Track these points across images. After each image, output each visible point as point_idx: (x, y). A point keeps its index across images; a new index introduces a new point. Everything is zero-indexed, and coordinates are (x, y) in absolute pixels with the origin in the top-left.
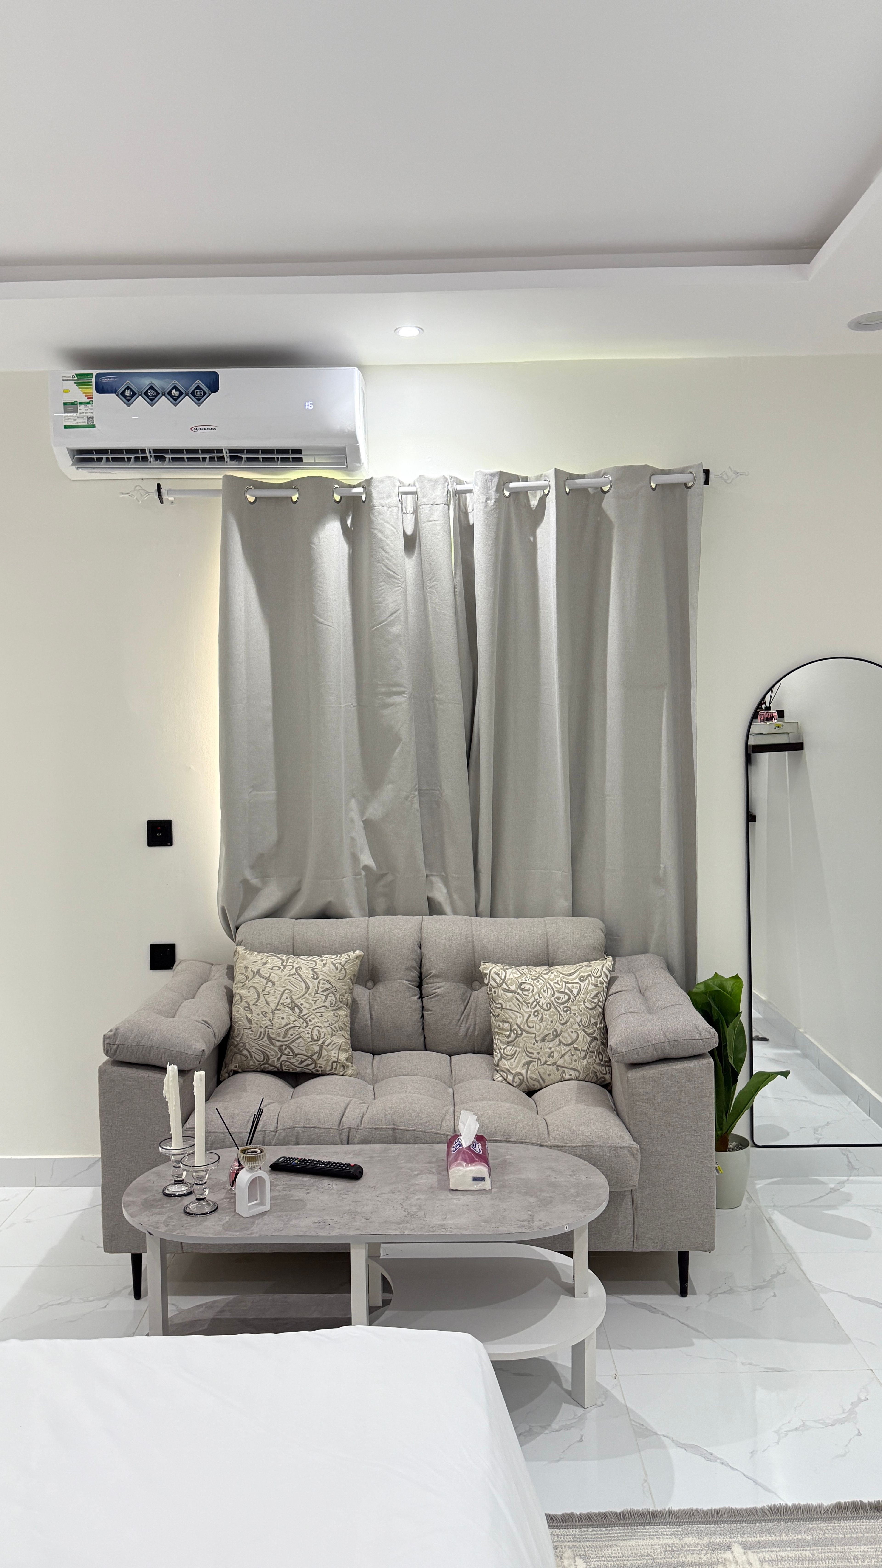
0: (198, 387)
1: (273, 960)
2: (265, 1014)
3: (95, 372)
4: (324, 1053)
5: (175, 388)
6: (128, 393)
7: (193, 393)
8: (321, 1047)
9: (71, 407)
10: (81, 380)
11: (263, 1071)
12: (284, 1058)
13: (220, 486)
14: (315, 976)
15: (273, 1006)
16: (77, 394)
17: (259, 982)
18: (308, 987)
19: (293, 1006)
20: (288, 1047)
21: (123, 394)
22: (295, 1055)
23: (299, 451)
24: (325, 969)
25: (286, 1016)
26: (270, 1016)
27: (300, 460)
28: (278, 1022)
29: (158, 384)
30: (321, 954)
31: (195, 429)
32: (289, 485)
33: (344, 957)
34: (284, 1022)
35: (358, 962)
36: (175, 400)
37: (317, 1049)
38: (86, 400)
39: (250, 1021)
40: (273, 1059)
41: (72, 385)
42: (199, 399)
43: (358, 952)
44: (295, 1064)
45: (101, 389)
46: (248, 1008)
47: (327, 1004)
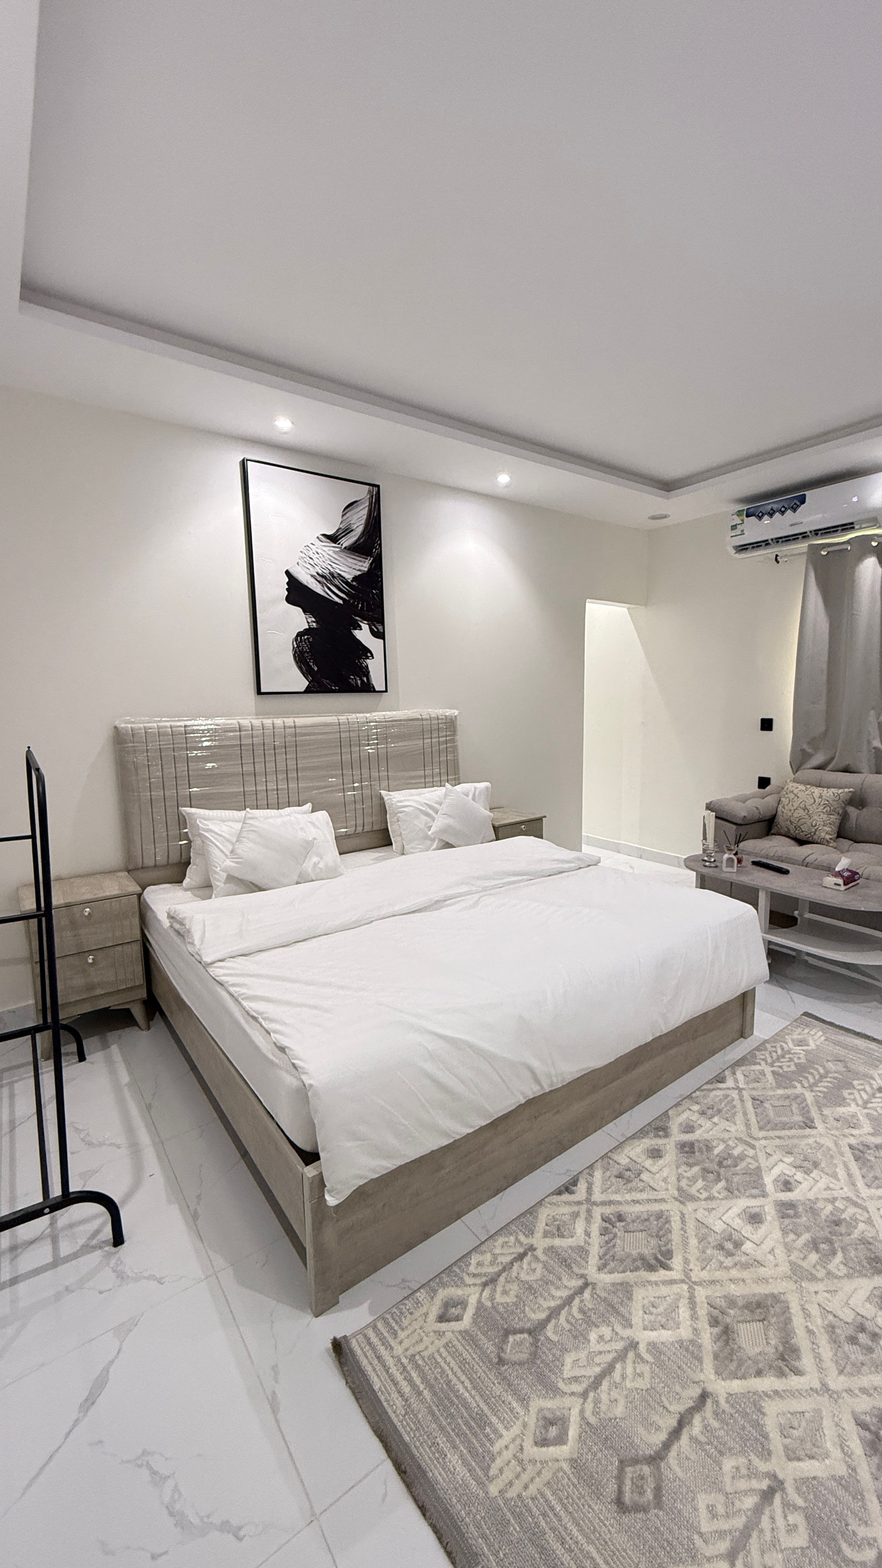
0: (795, 504)
1: (802, 787)
2: (790, 811)
3: (746, 508)
4: (817, 833)
5: (783, 507)
6: (760, 514)
7: (792, 507)
8: (816, 830)
9: (734, 527)
10: (739, 513)
11: (788, 837)
12: (797, 832)
13: (806, 550)
14: (821, 797)
15: (795, 807)
16: (737, 520)
17: (792, 796)
18: (815, 801)
19: (805, 809)
20: (799, 827)
21: (758, 516)
22: (802, 831)
23: (852, 523)
24: (828, 795)
25: (801, 812)
26: (792, 811)
27: (853, 528)
28: (796, 815)
29: (775, 506)
30: (828, 787)
31: (792, 525)
32: (848, 542)
33: (841, 791)
34: (799, 815)
35: (850, 794)
36: (783, 513)
37: (813, 830)
38: (740, 522)
39: (783, 812)
40: (792, 831)
41: (735, 517)
42: (794, 510)
43: (851, 789)
44: (802, 836)
45: (748, 516)
46: (783, 807)
47: (824, 811)
